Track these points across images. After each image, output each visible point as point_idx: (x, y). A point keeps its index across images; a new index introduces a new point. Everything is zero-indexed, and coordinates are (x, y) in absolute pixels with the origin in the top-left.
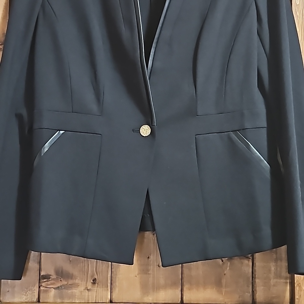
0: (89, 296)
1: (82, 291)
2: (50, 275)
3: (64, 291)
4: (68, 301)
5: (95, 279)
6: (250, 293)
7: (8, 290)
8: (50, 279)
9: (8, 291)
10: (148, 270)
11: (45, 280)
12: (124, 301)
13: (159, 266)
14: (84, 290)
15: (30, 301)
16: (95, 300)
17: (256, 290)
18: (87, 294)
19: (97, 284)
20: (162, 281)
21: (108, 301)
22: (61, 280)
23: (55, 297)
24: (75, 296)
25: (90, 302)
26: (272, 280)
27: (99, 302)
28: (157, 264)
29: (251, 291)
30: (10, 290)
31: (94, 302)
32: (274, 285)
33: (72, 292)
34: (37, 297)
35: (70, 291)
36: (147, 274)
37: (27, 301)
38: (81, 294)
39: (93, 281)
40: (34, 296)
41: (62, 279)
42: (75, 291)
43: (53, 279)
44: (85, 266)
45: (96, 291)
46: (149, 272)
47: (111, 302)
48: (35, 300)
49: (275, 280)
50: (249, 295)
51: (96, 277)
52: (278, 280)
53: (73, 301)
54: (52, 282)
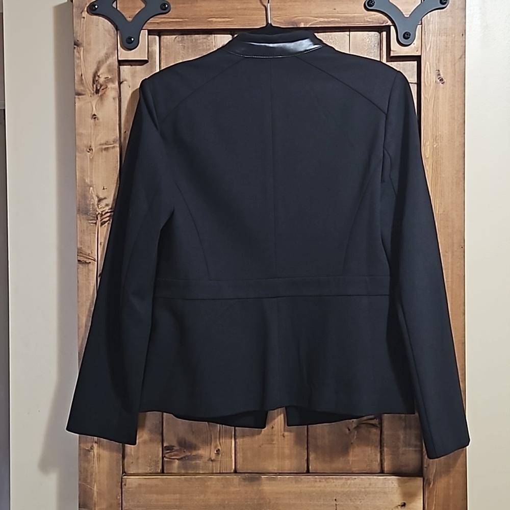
0: (213, 466)
1: (206, 462)
2: (173, 446)
3: (188, 462)
4: (192, 472)
5: (219, 450)
6: (378, 461)
7: (131, 461)
8: (174, 450)
9: (132, 463)
10: (272, 440)
11: (168, 451)
12: (249, 471)
13: (284, 436)
14: (208, 460)
15: (154, 472)
16: (220, 471)
17: (384, 459)
18: (211, 465)
19: (220, 455)
20: (287, 451)
21: (232, 471)
22: (184, 452)
23: (179, 467)
24: (200, 466)
25: (214, 472)
26: (401, 449)
27: (224, 472)
28: (282, 434)
29: (379, 459)
30: (134, 461)
31: (218, 472)
32: (403, 454)
33: (196, 463)
34: (161, 467)
35: (194, 462)
36: (271, 444)
37: (150, 472)
38: (205, 465)
39: (217, 451)
40: (158, 467)
41: (185, 450)
42: (199, 462)
43: (176, 450)
44: (208, 437)
45: (221, 462)
46: (274, 442)
47: (235, 472)
48: (159, 471)
49: (404, 449)
50: (377, 463)
51: (220, 448)
52: (407, 449)
53: (198, 472)
54: (176, 453)
